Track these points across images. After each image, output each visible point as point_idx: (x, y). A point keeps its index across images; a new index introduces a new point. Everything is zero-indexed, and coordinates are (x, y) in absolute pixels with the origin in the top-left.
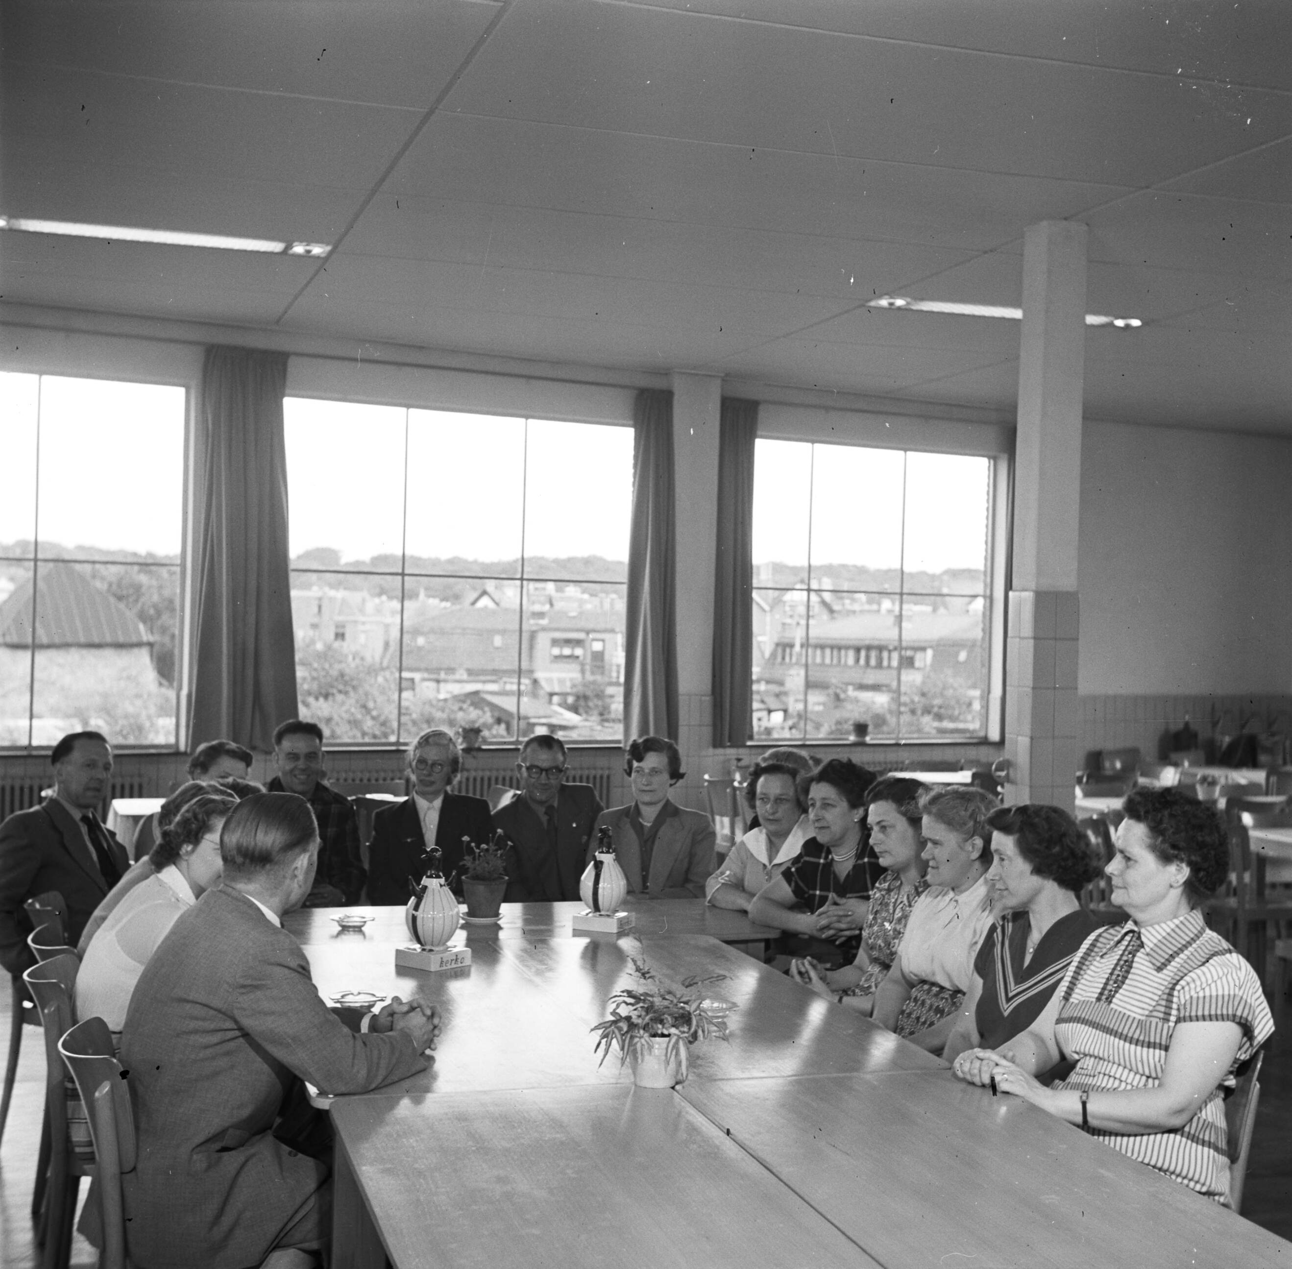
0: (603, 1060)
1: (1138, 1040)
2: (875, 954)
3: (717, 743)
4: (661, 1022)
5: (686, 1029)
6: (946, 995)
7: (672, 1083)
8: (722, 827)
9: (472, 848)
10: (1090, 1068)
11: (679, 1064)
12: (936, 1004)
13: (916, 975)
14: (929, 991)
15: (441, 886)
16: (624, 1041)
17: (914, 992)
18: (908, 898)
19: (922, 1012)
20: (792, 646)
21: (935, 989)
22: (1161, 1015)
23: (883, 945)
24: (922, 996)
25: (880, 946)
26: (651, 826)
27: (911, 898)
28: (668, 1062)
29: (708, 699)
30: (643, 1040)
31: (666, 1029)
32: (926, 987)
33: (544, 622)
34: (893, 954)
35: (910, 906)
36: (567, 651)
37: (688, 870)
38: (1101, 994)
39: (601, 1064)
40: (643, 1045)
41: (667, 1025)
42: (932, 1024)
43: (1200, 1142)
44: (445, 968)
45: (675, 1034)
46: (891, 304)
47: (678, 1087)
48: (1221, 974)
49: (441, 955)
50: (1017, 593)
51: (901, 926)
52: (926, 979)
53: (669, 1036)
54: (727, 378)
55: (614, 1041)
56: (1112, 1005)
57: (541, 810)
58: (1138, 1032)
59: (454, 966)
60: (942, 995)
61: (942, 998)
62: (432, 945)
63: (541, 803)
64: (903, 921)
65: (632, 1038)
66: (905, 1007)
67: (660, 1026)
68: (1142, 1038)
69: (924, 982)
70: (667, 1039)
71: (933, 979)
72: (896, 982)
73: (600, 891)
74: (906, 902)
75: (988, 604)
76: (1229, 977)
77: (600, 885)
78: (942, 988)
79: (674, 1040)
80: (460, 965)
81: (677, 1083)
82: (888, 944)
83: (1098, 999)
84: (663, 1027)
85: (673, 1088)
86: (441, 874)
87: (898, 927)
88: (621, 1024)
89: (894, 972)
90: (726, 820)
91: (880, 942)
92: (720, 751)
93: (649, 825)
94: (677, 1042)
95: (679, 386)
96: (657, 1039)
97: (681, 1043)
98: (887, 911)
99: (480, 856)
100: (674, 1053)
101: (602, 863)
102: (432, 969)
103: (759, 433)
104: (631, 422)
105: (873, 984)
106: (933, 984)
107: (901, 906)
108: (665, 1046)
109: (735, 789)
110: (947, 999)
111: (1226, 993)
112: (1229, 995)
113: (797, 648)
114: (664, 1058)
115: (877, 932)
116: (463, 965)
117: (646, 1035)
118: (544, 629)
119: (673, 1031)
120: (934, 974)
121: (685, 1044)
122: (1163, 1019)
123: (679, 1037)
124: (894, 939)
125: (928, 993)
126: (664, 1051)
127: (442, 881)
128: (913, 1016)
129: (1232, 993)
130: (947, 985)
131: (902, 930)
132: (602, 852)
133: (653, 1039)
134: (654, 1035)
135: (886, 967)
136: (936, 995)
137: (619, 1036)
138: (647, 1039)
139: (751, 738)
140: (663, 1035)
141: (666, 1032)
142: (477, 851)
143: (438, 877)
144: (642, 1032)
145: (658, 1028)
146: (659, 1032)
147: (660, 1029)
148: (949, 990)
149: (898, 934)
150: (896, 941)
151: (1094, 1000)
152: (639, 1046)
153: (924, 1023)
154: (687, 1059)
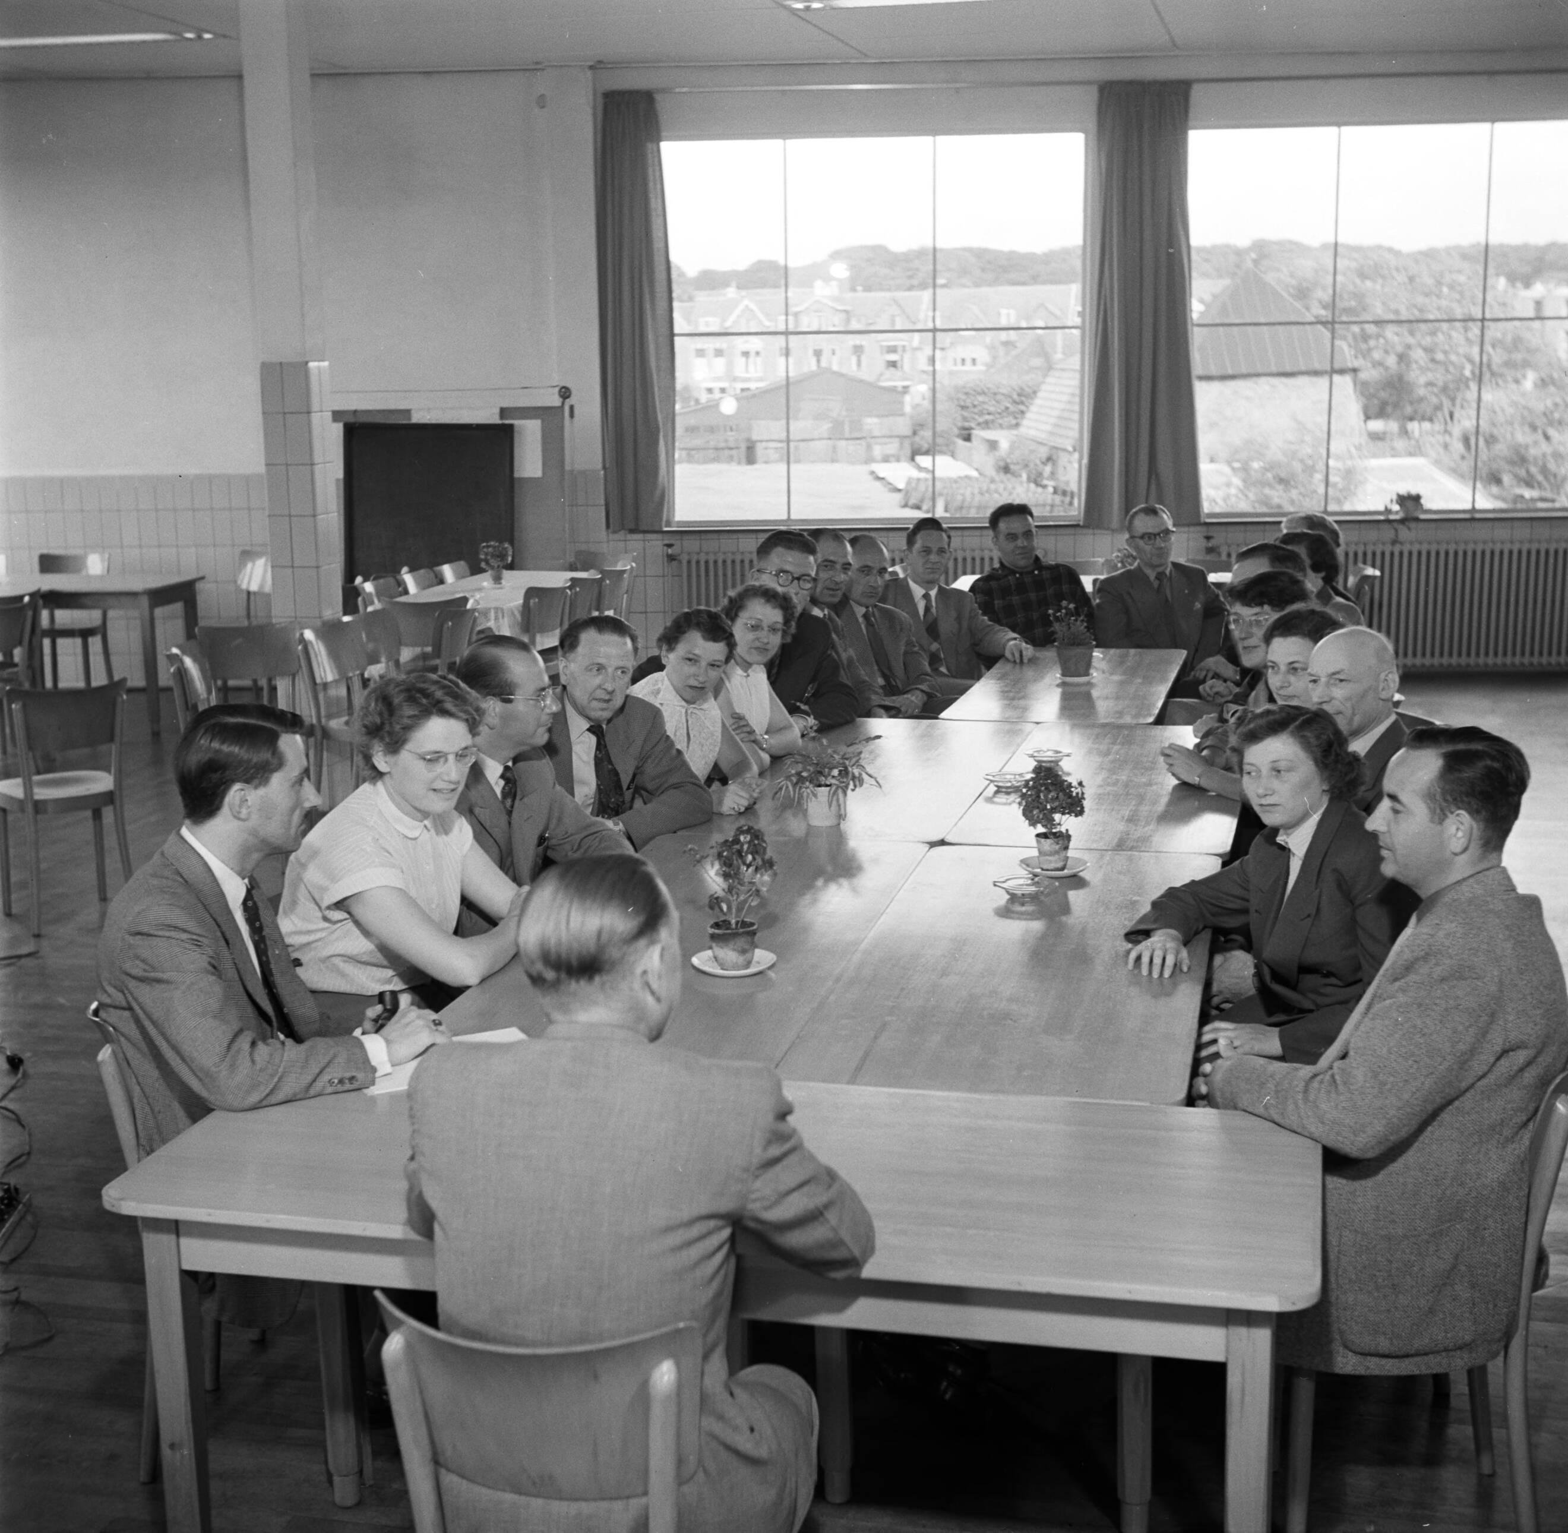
28: (830, 806)
45: (835, 784)
53: (830, 785)
70: (829, 788)
79: (834, 788)
84: (826, 779)
96: (821, 789)
108: (827, 793)
114: (827, 803)
117: (811, 786)
123: (838, 787)
134: (820, 786)
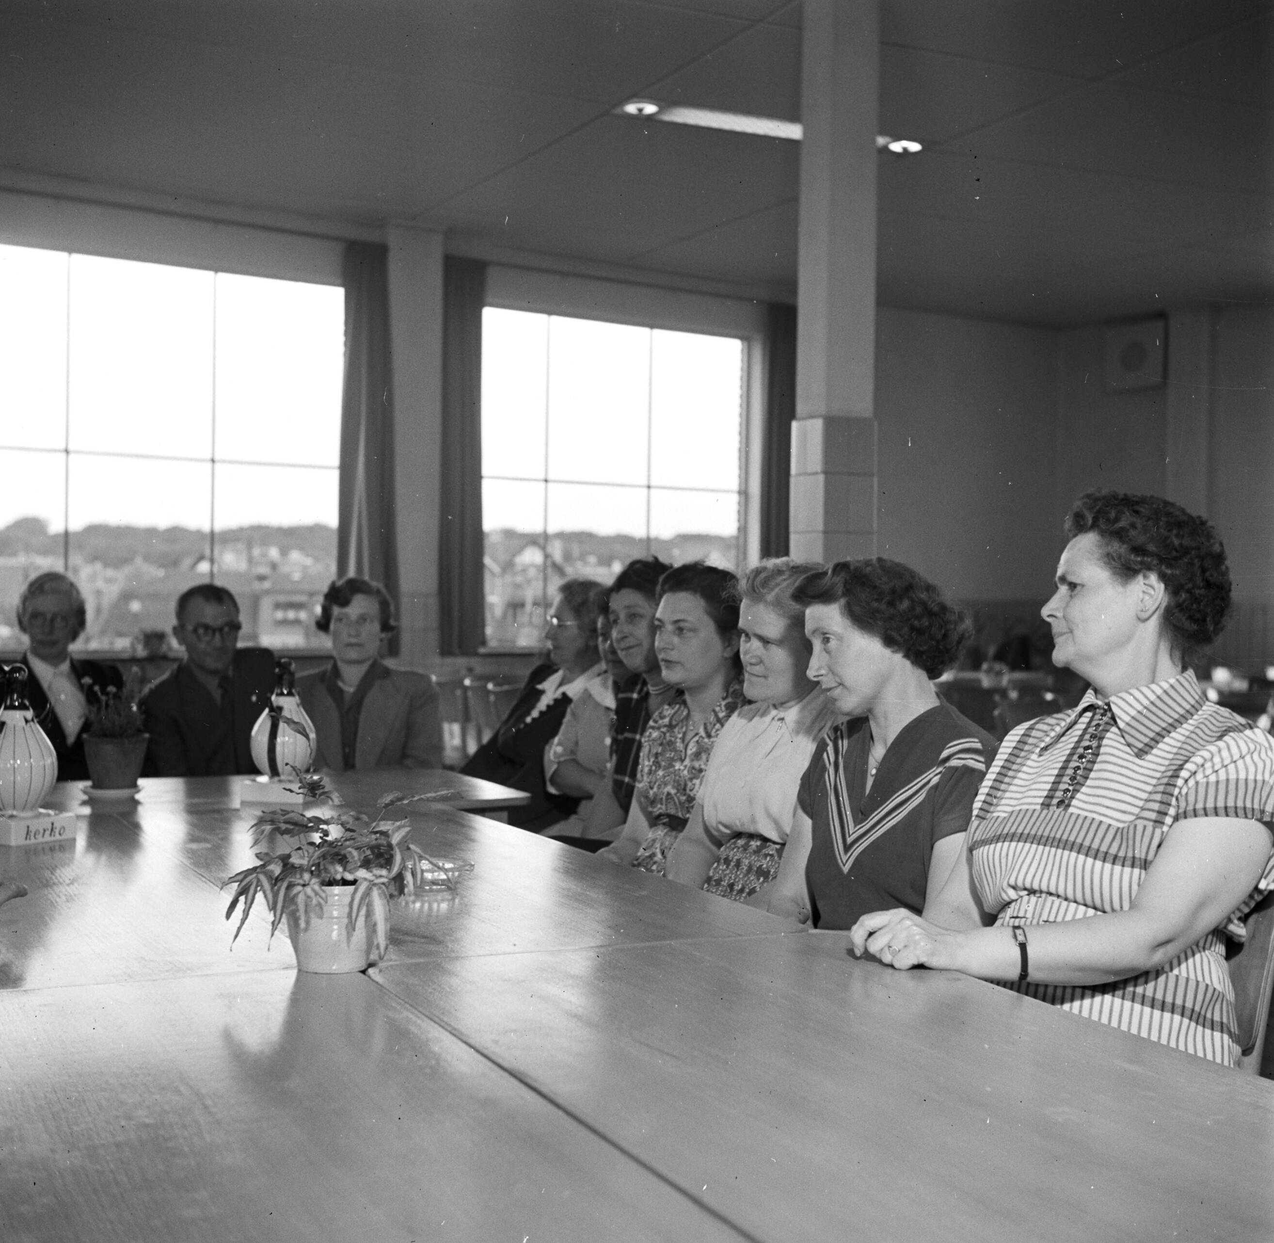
0: (239, 929)
1: (1116, 857)
2: (660, 809)
3: (446, 650)
4: (343, 860)
5: (384, 872)
6: (772, 849)
7: (362, 965)
8: (452, 734)
9: (95, 694)
10: (1029, 915)
11: (372, 929)
12: (758, 864)
13: (726, 827)
14: (746, 847)
15: (27, 721)
16: (276, 895)
17: (723, 852)
18: (705, 728)
19: (737, 876)
20: (522, 605)
21: (755, 844)
22: (1153, 816)
23: (673, 791)
24: (735, 855)
25: (669, 794)
26: (354, 693)
27: (709, 727)
28: (352, 927)
29: (433, 603)
30: (308, 890)
31: (350, 872)
32: (741, 842)
33: (267, 585)
34: (691, 799)
35: (709, 736)
36: (291, 615)
37: (405, 746)
38: (1050, 797)
39: (236, 937)
40: (309, 897)
41: (350, 866)
42: (752, 891)
43: (1208, 1023)
44: (33, 841)
45: (365, 879)
46: (640, 110)
47: (371, 971)
48: (1244, 750)
49: (29, 822)
50: (802, 423)
51: (701, 763)
52: (741, 829)
53: (353, 883)
54: (450, 233)
55: (260, 896)
56: (1071, 810)
57: (212, 684)
58: (1115, 845)
59: (47, 838)
60: (765, 851)
61: (766, 855)
62: (14, 808)
63: (213, 673)
64: (704, 756)
65: (290, 886)
66: (711, 874)
67: (340, 869)
68: (1122, 854)
69: (738, 835)
70: (351, 888)
71: (752, 829)
72: (697, 842)
73: (279, 749)
74: (702, 732)
75: (743, 500)
76: (1256, 756)
77: (279, 740)
78: (765, 840)
80: (58, 837)
81: (371, 965)
82: (682, 788)
83: (1046, 805)
84: (345, 869)
85: (364, 972)
86: (27, 703)
87: (696, 764)
88: (271, 867)
89: (694, 829)
90: (456, 728)
91: (670, 789)
92: (449, 660)
93: (351, 690)
94: (367, 894)
95: (394, 239)
96: (337, 890)
97: (375, 893)
98: (675, 750)
99: (107, 705)
100: (363, 912)
101: (280, 709)
102: (13, 843)
103: (489, 299)
104: (339, 281)
105: (658, 851)
106: (752, 836)
107: (696, 738)
108: (347, 900)
109: (465, 689)
110: (772, 856)
111: (1251, 777)
112: (1256, 781)
113: (529, 607)
114: (346, 921)
115: (664, 776)
116: (64, 837)
117: (315, 881)
118: (267, 592)
119: (362, 873)
120: (753, 820)
121: (382, 894)
122: (1155, 821)
123: (372, 885)
124: (691, 779)
125: (745, 850)
126: (347, 910)
127: (30, 714)
128: (725, 883)
129: (1259, 777)
130: (773, 835)
131: (703, 767)
132: (282, 694)
133: (327, 889)
134: (331, 883)
135: (677, 824)
136: (757, 851)
137: (267, 886)
138: (317, 887)
139: (484, 643)
140: (345, 883)
141: (349, 877)
142: (103, 698)
143: (22, 707)
144: (306, 876)
145: (336, 872)
146: (338, 877)
147: (338, 871)
148: (775, 843)
149: (697, 773)
150: (697, 782)
151: (1038, 807)
152: (301, 899)
153: (742, 891)
154: (386, 920)
